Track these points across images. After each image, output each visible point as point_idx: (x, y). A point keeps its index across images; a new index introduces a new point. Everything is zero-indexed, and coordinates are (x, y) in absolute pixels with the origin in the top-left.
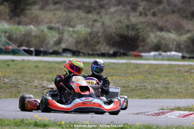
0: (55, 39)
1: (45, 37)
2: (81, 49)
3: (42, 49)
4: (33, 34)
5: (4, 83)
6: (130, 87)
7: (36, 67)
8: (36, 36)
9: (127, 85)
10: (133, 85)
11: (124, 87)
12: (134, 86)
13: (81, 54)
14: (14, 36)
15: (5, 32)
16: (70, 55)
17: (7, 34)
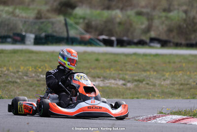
0: (143, 26)
1: (131, 25)
2: (174, 38)
3: (125, 38)
4: (118, 20)
5: (37, 80)
6: (189, 84)
7: (97, 60)
8: (120, 23)
9: (186, 82)
10: (194, 82)
11: (182, 84)
12: (195, 84)
13: (172, 44)
14: (93, 23)
15: (84, 18)
16: (159, 45)
17: (86, 21)
